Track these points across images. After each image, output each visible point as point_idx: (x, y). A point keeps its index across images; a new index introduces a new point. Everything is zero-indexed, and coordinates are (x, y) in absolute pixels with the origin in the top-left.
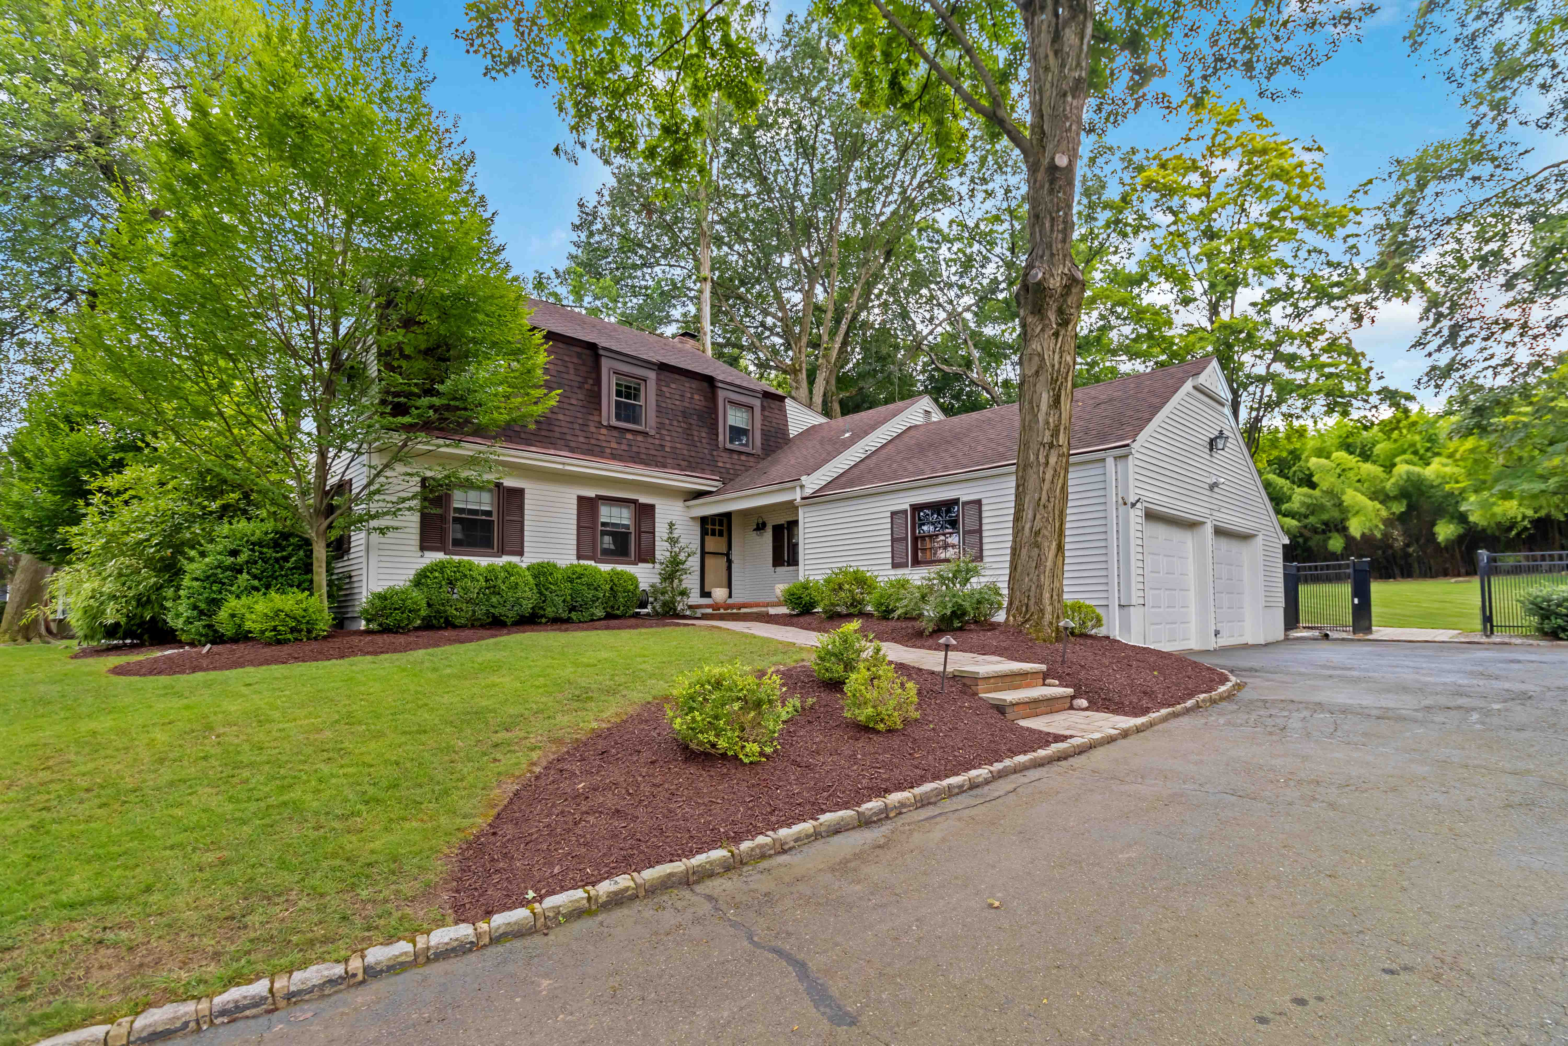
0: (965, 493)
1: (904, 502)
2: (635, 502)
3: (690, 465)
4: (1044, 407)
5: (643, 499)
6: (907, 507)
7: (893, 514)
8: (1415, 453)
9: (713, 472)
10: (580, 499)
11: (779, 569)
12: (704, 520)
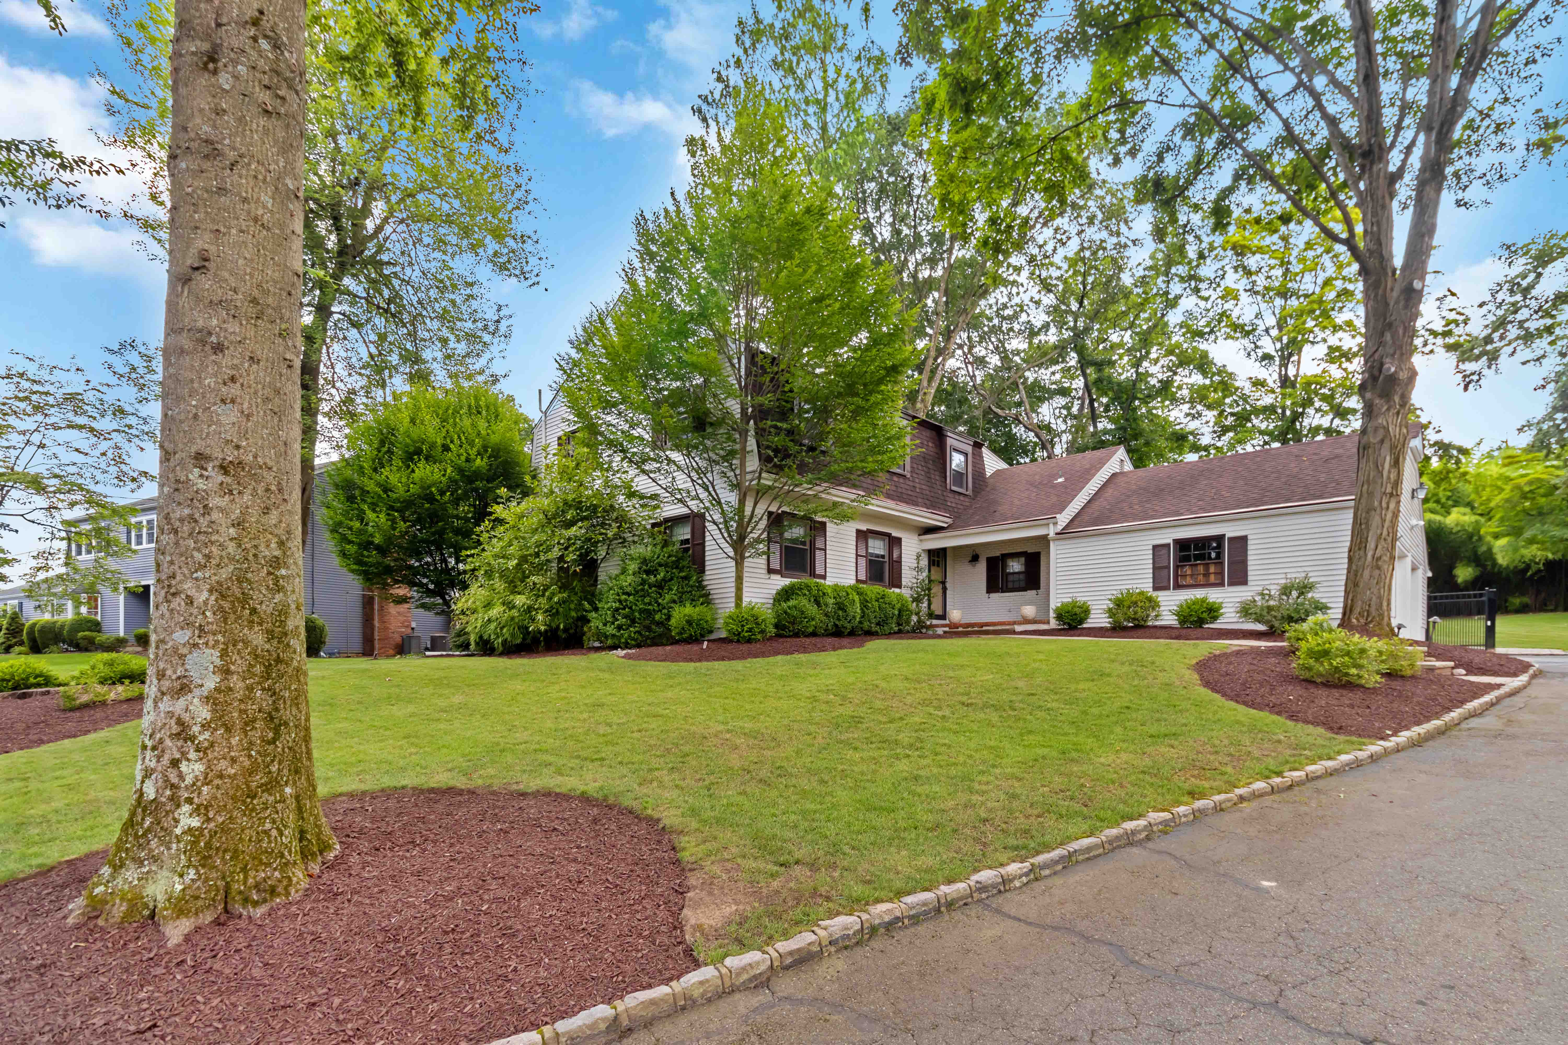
0: (1231, 531)
1: (1167, 537)
2: (889, 535)
3: (932, 504)
4: (1387, 466)
5: (895, 533)
6: (1170, 541)
7: (1155, 547)
8: (1438, 502)
9: (946, 511)
10: (858, 532)
11: (993, 595)
12: (931, 552)
